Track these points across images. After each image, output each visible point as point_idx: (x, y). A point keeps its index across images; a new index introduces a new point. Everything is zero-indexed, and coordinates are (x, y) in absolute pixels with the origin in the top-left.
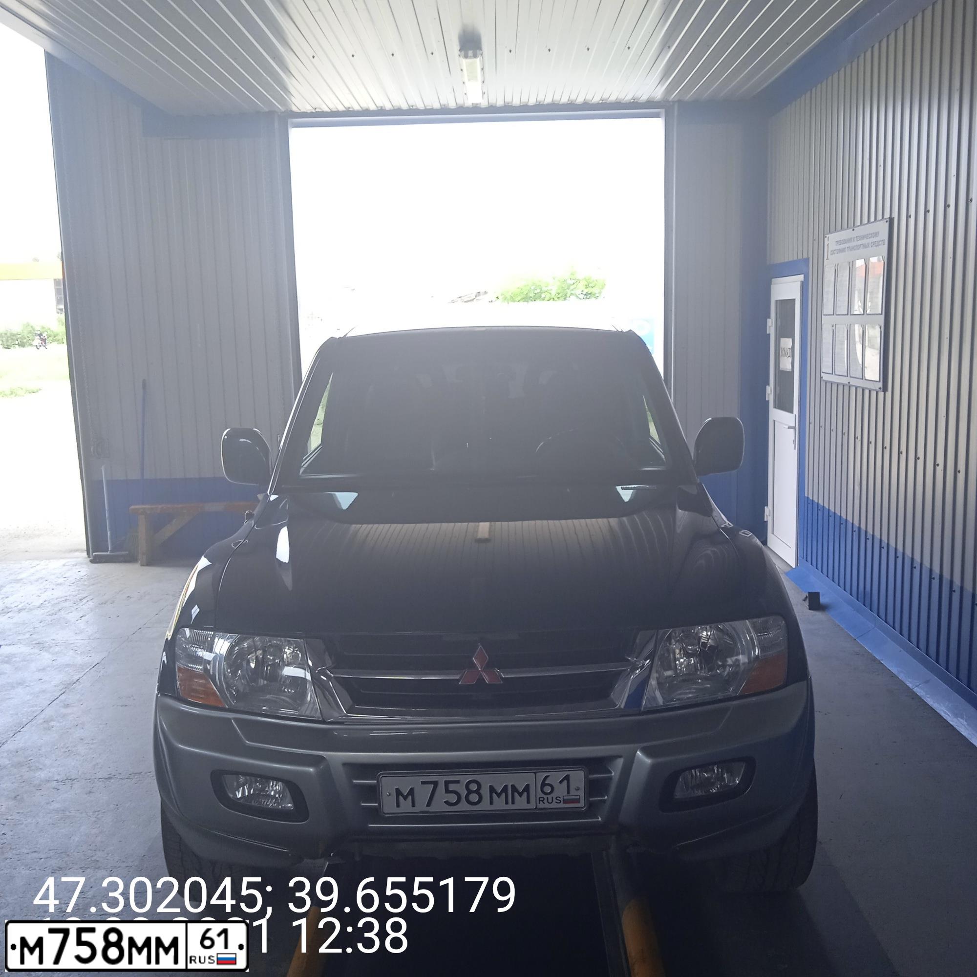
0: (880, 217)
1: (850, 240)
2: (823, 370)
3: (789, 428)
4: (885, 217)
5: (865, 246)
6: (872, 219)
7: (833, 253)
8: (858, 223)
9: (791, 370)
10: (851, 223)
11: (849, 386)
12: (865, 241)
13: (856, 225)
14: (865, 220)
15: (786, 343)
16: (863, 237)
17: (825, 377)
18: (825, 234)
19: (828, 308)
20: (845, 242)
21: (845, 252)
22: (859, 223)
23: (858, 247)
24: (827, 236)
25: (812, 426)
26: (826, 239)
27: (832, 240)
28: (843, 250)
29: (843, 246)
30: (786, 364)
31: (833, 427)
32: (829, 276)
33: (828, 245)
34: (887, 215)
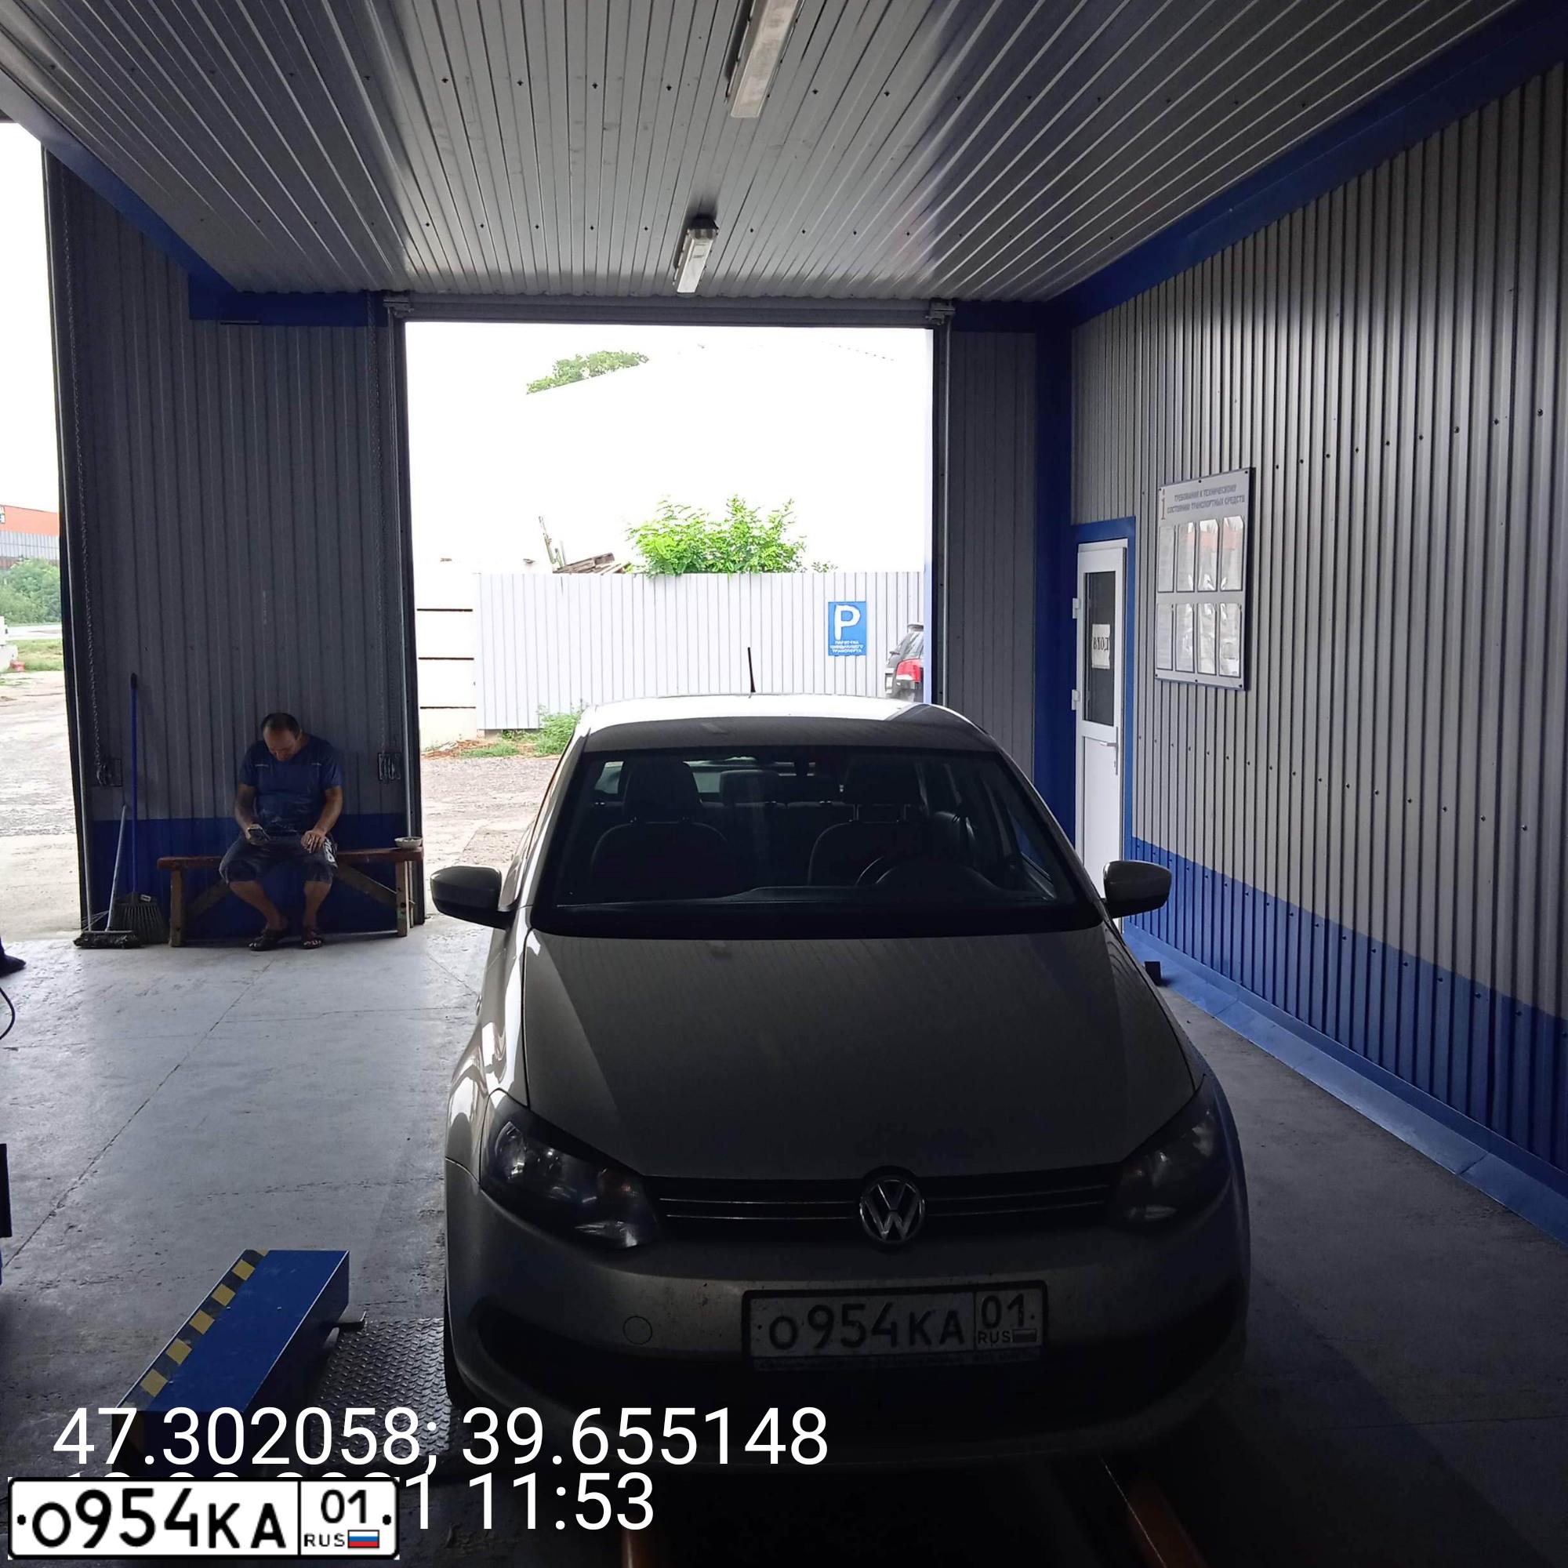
0: (1236, 466)
1: (1195, 495)
2: (1159, 665)
3: (1109, 745)
4: (1243, 467)
5: (1218, 503)
6: (1226, 468)
7: (1171, 510)
8: (1206, 472)
9: (1109, 668)
10: (1196, 473)
11: (1197, 686)
12: (1217, 497)
13: (1203, 475)
14: (1216, 469)
15: (1102, 631)
16: (1214, 491)
17: (1161, 674)
18: (1158, 486)
19: (1165, 583)
20: (1187, 496)
21: (1188, 509)
22: (1207, 474)
23: (1208, 504)
24: (1163, 489)
25: (1141, 742)
26: (1160, 493)
27: (1169, 494)
28: (1186, 508)
29: (1184, 502)
30: (1101, 660)
31: (1174, 741)
32: (1166, 540)
33: (1163, 500)
34: (1246, 464)
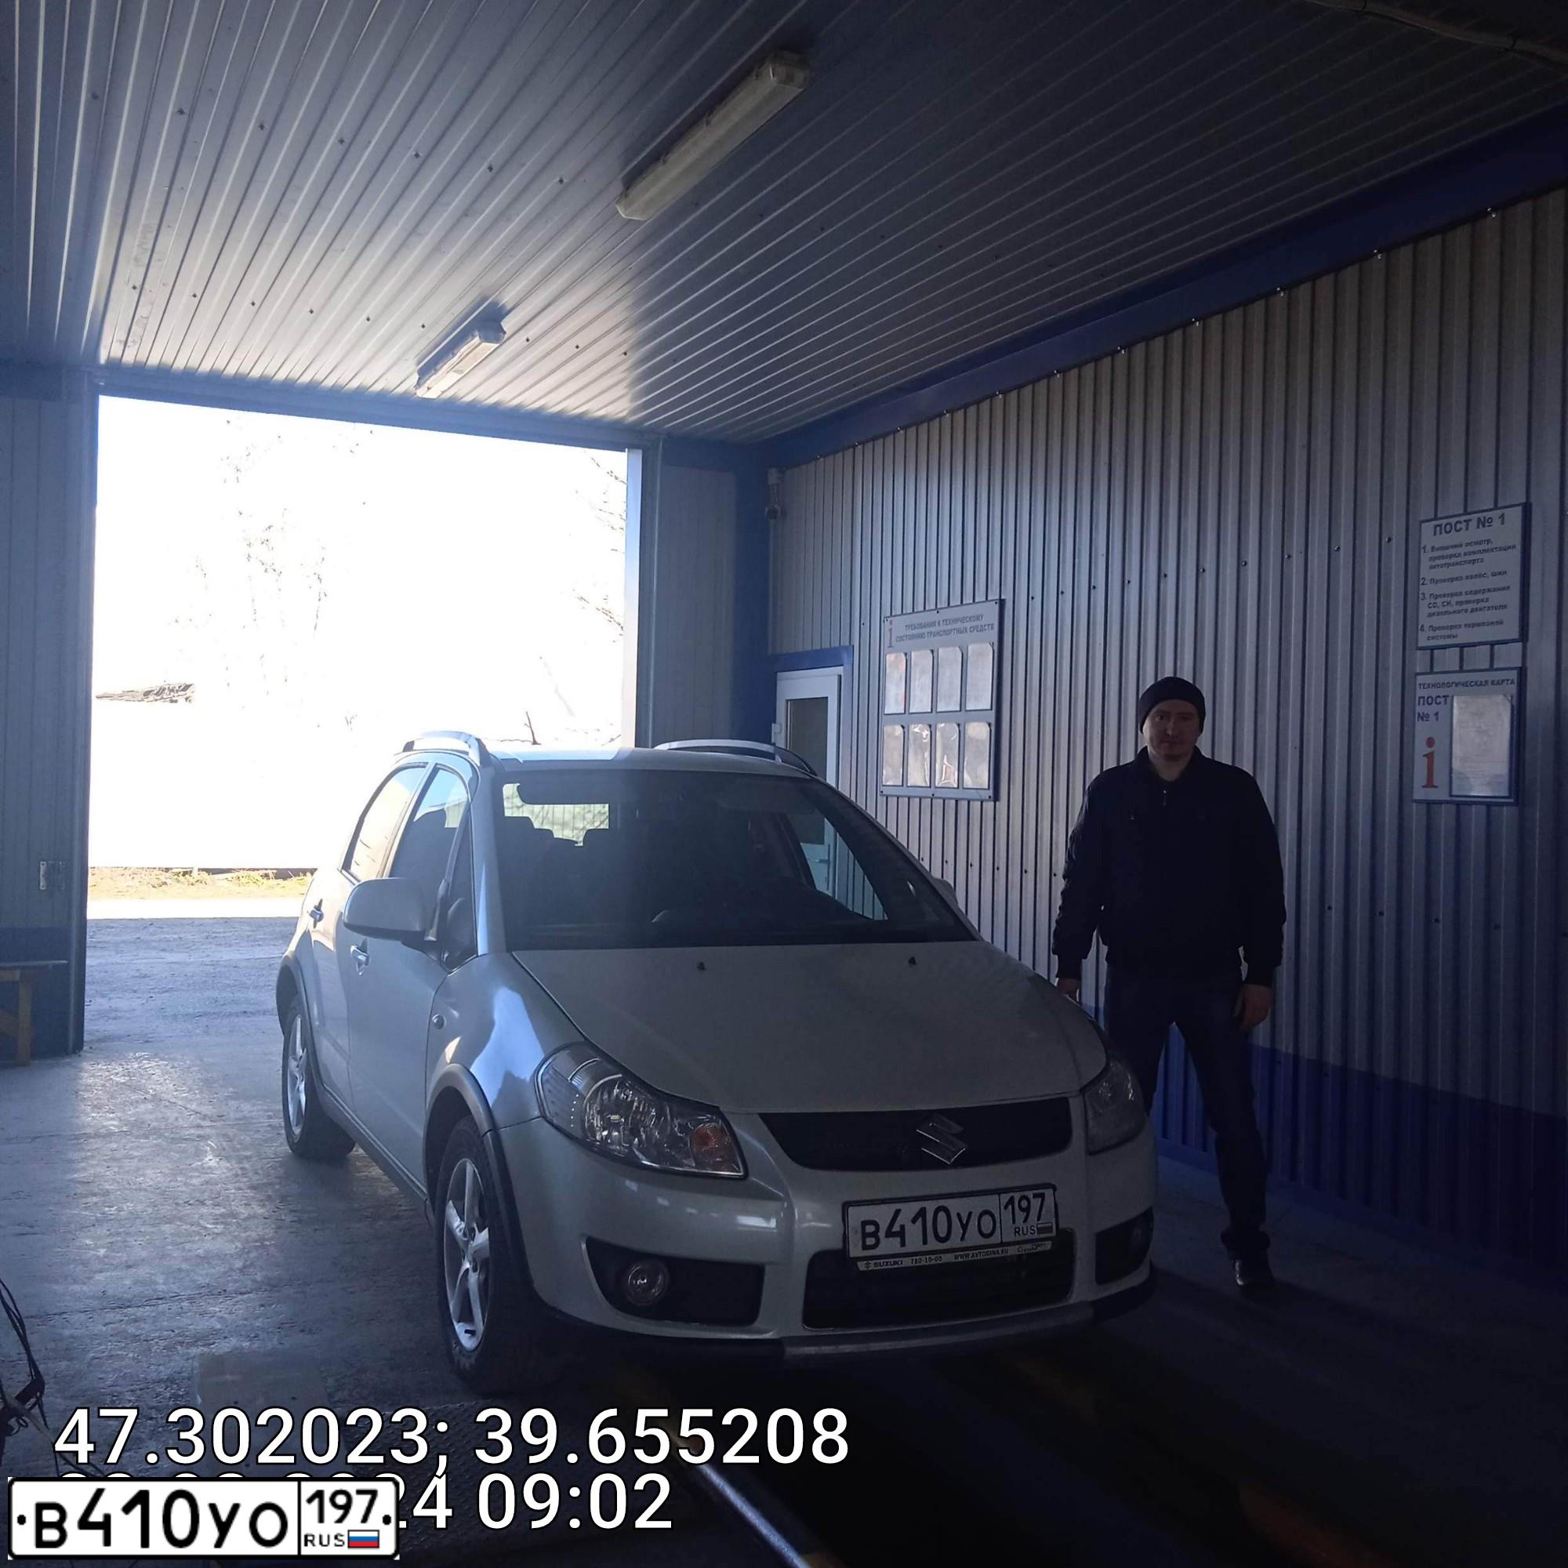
1: (932, 624)
2: (884, 782)
4: (991, 598)
5: (961, 631)
7: (901, 638)
8: (943, 604)
10: (931, 605)
11: (933, 798)
12: (960, 625)
14: (956, 601)
16: (956, 620)
17: (886, 791)
18: (883, 616)
19: (892, 705)
20: (921, 626)
21: (923, 637)
23: (947, 633)
24: (888, 619)
26: (886, 623)
28: (920, 636)
29: (918, 631)
33: (891, 630)
34: (994, 595)
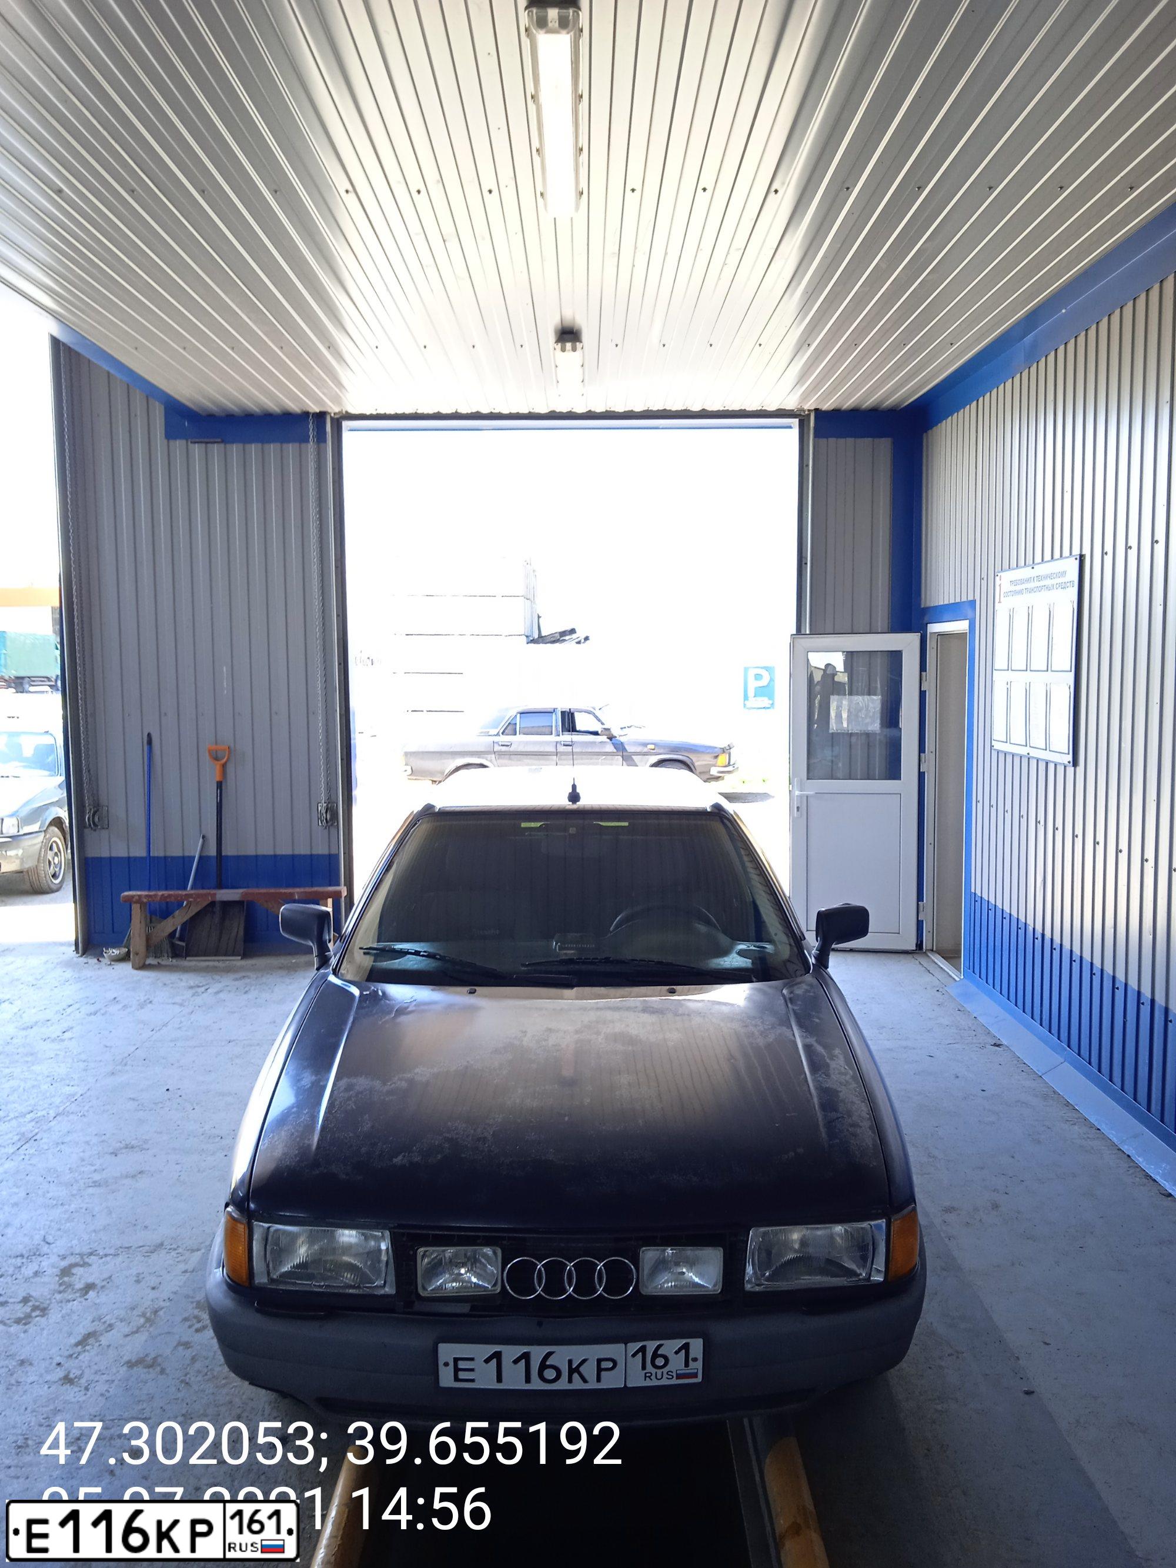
0: (1066, 552)
1: (1028, 580)
2: (995, 737)
4: (1073, 554)
5: (1049, 588)
6: (1057, 555)
8: (1038, 559)
10: (1029, 560)
11: (1029, 758)
12: (1048, 582)
13: (1036, 562)
14: (1048, 557)
16: (1046, 577)
17: (997, 746)
18: (996, 571)
19: (1000, 662)
20: (1022, 581)
21: (1022, 594)
22: (1040, 561)
23: (1039, 589)
24: (999, 574)
25: (980, 805)
26: (997, 579)
27: (1005, 580)
28: (1020, 592)
29: (1018, 588)
31: (1008, 807)
32: (1001, 622)
33: (1000, 585)
34: (1076, 551)
